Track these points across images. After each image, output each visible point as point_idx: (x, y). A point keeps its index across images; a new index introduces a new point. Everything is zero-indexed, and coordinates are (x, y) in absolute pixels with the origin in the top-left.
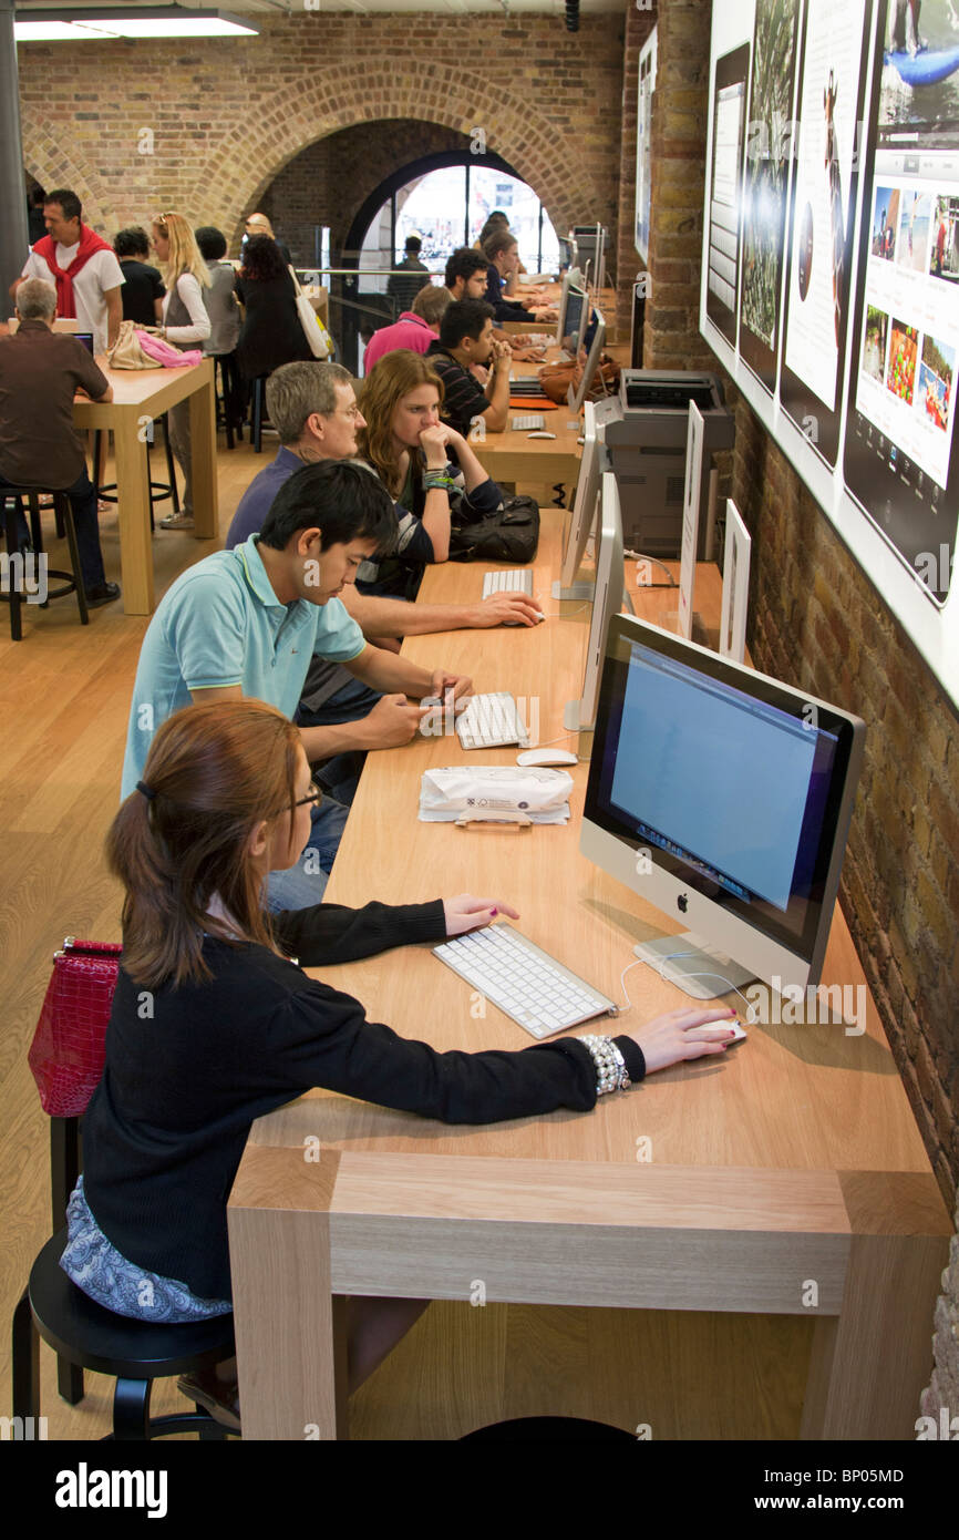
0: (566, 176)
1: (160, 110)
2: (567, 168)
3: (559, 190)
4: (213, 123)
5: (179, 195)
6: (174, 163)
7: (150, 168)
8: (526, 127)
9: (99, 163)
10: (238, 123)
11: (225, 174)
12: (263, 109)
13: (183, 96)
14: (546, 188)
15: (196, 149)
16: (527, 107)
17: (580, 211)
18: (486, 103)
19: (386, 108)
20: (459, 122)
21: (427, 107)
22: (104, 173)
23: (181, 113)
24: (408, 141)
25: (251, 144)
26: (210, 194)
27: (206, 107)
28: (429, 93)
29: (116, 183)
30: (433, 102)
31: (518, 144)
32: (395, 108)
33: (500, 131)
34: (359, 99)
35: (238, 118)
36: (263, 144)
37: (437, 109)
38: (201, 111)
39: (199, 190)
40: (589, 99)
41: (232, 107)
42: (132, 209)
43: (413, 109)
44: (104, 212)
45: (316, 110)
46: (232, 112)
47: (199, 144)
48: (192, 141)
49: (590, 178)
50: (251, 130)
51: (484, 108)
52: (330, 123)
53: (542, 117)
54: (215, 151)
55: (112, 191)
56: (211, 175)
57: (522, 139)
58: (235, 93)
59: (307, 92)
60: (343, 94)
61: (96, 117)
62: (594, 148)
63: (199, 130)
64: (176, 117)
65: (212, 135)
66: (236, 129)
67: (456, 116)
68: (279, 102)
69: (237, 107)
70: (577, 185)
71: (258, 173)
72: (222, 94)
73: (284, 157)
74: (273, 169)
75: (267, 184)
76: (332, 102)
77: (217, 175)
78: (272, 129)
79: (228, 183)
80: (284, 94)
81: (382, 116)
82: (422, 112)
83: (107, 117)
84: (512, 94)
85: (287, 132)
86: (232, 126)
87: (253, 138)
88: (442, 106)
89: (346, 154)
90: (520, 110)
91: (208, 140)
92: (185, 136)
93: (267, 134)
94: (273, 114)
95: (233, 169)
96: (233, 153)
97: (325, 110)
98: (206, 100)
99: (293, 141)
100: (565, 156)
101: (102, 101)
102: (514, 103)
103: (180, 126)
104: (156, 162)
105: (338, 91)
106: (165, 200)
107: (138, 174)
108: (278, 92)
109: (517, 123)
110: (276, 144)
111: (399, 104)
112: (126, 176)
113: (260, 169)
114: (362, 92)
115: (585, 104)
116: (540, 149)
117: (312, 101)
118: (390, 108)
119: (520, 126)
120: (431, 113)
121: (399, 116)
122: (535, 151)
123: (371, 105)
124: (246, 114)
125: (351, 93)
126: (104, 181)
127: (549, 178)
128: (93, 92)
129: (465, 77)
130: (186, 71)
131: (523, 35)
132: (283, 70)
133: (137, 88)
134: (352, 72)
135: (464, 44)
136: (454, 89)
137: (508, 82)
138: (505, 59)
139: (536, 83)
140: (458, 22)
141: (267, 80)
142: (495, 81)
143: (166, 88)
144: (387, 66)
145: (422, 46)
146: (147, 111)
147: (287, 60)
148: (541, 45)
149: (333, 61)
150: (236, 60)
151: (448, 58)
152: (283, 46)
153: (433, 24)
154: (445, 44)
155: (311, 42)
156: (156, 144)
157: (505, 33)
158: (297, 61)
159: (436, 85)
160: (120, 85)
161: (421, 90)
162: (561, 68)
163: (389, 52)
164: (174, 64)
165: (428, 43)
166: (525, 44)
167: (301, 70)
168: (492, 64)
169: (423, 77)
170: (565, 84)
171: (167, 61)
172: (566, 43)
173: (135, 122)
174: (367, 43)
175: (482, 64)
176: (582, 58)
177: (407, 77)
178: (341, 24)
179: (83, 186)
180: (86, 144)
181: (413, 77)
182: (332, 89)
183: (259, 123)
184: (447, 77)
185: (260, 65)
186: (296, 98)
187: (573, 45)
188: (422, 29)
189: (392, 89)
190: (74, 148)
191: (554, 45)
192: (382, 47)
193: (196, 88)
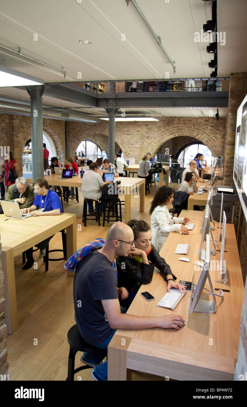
0: (216, 147)
1: (141, 134)
2: (216, 145)
3: (214, 149)
4: (150, 136)
5: (144, 148)
6: (143, 143)
9: (130, 142)
10: (155, 136)
11: (152, 145)
12: (160, 134)
13: (145, 131)
14: (212, 149)
15: (147, 140)
16: (209, 134)
17: (218, 153)
18: (201, 133)
20: (196, 137)
22: (130, 144)
23: (145, 134)
24: (187, 140)
26: (149, 148)
28: (190, 131)
29: (133, 146)
30: (191, 133)
31: (207, 141)
33: (203, 138)
34: (177, 132)
35: (155, 135)
36: (159, 140)
37: (192, 134)
38: (149, 134)
39: (147, 148)
40: (221, 133)
42: (135, 151)
43: (187, 134)
44: (130, 151)
45: (169, 134)
46: (154, 134)
48: (146, 139)
50: (157, 137)
51: (201, 134)
52: (172, 136)
53: (211, 136)
54: (151, 141)
55: (132, 147)
56: (150, 145)
58: (155, 131)
59: (168, 131)
60: (174, 131)
61: (130, 134)
62: (221, 142)
63: (148, 137)
64: (144, 135)
65: (150, 138)
66: (155, 137)
67: (195, 135)
68: (162, 132)
69: (155, 133)
70: (218, 149)
72: (152, 131)
73: (163, 142)
74: (161, 144)
75: (160, 147)
76: (172, 133)
77: (151, 145)
78: (161, 137)
79: (152, 147)
80: (163, 131)
81: (181, 135)
82: (189, 135)
83: (132, 134)
84: (206, 132)
85: (164, 138)
86: (154, 137)
87: (157, 139)
88: (193, 134)
89: (176, 142)
90: (207, 135)
91: (149, 139)
92: (145, 138)
93: (160, 138)
94: (161, 134)
96: (153, 141)
97: (171, 134)
99: (165, 139)
100: (216, 143)
101: (131, 132)
102: (206, 133)
103: (145, 136)
104: (140, 143)
105: (173, 131)
106: (141, 149)
107: (136, 145)
108: (162, 131)
110: (162, 140)
111: (185, 133)
112: (134, 145)
113: (158, 144)
114: (178, 131)
115: (220, 134)
117: (169, 132)
119: (207, 138)
120: (190, 135)
121: (184, 135)
122: (210, 142)
123: (179, 133)
124: (156, 134)
125: (176, 131)
126: (130, 146)
127: (213, 147)
128: (129, 130)
129: (197, 129)
130: (146, 127)
131: (208, 121)
132: (163, 127)
133: (137, 129)
134: (176, 127)
135: (197, 123)
136: (195, 131)
137: (205, 129)
138: (205, 125)
139: (210, 130)
140: (196, 119)
141: (161, 128)
142: (203, 129)
143: (142, 130)
144: (183, 126)
145: (189, 123)
146: (139, 134)
147: (164, 125)
148: (212, 123)
149: (173, 125)
150: (155, 125)
151: (194, 125)
152: (164, 123)
153: (192, 119)
154: (193, 123)
155: (169, 122)
156: (140, 139)
157: (205, 121)
158: (166, 125)
159: (192, 130)
160: (134, 129)
161: (189, 131)
162: (215, 127)
163: (183, 124)
164: (144, 125)
165: (190, 122)
166: (209, 123)
167: (167, 127)
168: (202, 126)
169: (189, 129)
170: (216, 130)
171: (143, 125)
172: (216, 123)
173: (137, 135)
174: (179, 122)
175: (200, 126)
176: (219, 125)
177: (186, 128)
178: (175, 119)
179: (127, 146)
180: (128, 139)
181: (187, 128)
182: (172, 130)
183: (159, 136)
184: (194, 129)
185: (160, 126)
186: (166, 132)
187: (218, 123)
188: (189, 120)
189: (184, 131)
190: (126, 140)
191: (214, 123)
192: (182, 123)
193: (148, 130)
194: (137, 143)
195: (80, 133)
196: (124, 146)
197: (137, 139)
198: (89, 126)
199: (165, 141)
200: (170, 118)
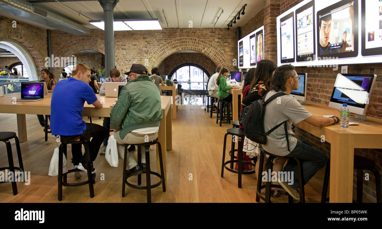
0: (225, 61)
1: (139, 48)
3: (224, 64)
4: (150, 50)
6: (141, 59)
7: (136, 60)
8: (216, 51)
9: (126, 58)
10: (155, 50)
11: (152, 61)
12: (160, 47)
13: (143, 45)
15: (146, 56)
16: (216, 47)
18: (207, 46)
19: (186, 47)
20: (202, 50)
21: (195, 47)
22: (127, 61)
25: (158, 55)
27: (148, 47)
28: (195, 44)
30: (196, 46)
31: (214, 55)
32: (188, 47)
33: (210, 52)
34: (180, 46)
36: (160, 55)
37: (197, 48)
41: (154, 47)
43: (192, 48)
44: (126, 68)
45: (171, 48)
46: (154, 48)
47: (147, 55)
49: (230, 62)
50: (158, 52)
52: (174, 51)
53: (219, 49)
54: (150, 56)
55: (128, 64)
57: (215, 54)
58: (154, 44)
59: (169, 44)
60: (177, 44)
61: (125, 49)
62: (231, 55)
63: (147, 52)
64: (142, 49)
65: (150, 53)
66: (155, 52)
67: (201, 49)
68: (163, 46)
69: (155, 47)
70: (227, 63)
71: (159, 61)
72: (152, 45)
74: (162, 60)
76: (175, 46)
78: (162, 52)
79: (153, 63)
80: (164, 44)
82: (194, 48)
83: (128, 49)
84: (213, 44)
85: (165, 52)
86: (154, 51)
87: (158, 53)
88: (198, 47)
90: (214, 48)
91: (149, 54)
92: (144, 53)
93: (161, 53)
94: (162, 49)
95: (154, 60)
96: (154, 56)
97: (173, 48)
98: (148, 46)
100: (224, 57)
101: (126, 46)
102: (213, 46)
103: (143, 51)
104: (138, 59)
107: (134, 61)
108: (163, 44)
109: (214, 50)
110: (163, 55)
112: (131, 61)
113: (159, 60)
115: (228, 46)
116: (219, 56)
117: (171, 46)
118: (187, 47)
119: (214, 51)
122: (218, 56)
124: (157, 49)
125: (179, 44)
126: (127, 62)
127: (221, 62)
128: (125, 44)
129: (203, 41)
130: (144, 40)
131: (215, 32)
132: (164, 40)
133: (134, 43)
134: (179, 40)
135: (202, 34)
136: (200, 43)
137: (212, 42)
138: (211, 37)
139: (218, 42)
140: (201, 30)
141: (161, 42)
142: (209, 42)
143: (140, 43)
144: (186, 39)
145: (193, 35)
146: (136, 48)
147: (165, 37)
148: (219, 34)
149: (175, 38)
150: (155, 38)
151: (199, 37)
152: (164, 35)
153: (196, 30)
154: (198, 34)
155: (170, 34)
156: (138, 55)
157: (211, 32)
158: (167, 38)
159: (197, 42)
160: (131, 43)
161: (193, 44)
162: (223, 39)
163: (187, 36)
164: (142, 38)
165: (195, 34)
166: (215, 34)
167: (168, 40)
168: (208, 38)
169: (194, 41)
170: (224, 42)
171: (140, 38)
172: (224, 34)
173: (133, 50)
174: (182, 34)
175: (206, 38)
176: (227, 37)
177: (190, 41)
178: (176, 30)
179: (122, 63)
180: (123, 55)
181: (192, 41)
182: (175, 44)
183: (159, 50)
184: (199, 41)
185: (160, 39)
186: (167, 45)
187: (225, 34)
188: (193, 31)
189: (187, 44)
190: (121, 55)
191: (221, 34)
192: (185, 35)
193: (146, 43)
194: (134, 58)
195: (66, 48)
196: (119, 62)
197: (134, 55)
198: (76, 40)
199: (167, 56)
200: (171, 30)
